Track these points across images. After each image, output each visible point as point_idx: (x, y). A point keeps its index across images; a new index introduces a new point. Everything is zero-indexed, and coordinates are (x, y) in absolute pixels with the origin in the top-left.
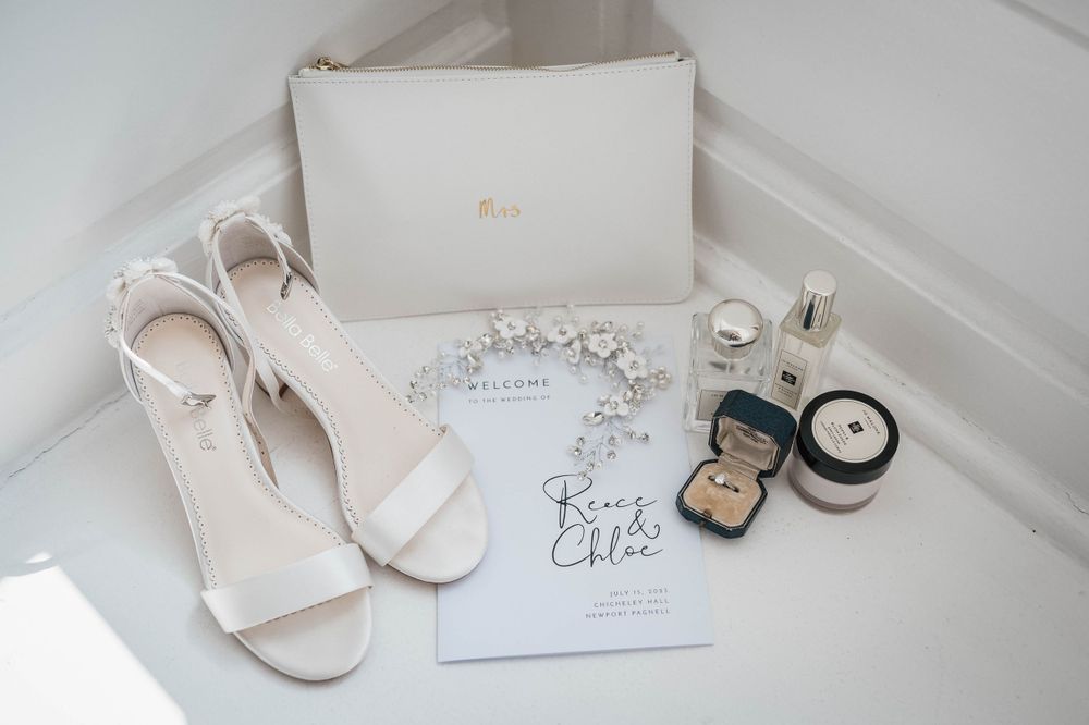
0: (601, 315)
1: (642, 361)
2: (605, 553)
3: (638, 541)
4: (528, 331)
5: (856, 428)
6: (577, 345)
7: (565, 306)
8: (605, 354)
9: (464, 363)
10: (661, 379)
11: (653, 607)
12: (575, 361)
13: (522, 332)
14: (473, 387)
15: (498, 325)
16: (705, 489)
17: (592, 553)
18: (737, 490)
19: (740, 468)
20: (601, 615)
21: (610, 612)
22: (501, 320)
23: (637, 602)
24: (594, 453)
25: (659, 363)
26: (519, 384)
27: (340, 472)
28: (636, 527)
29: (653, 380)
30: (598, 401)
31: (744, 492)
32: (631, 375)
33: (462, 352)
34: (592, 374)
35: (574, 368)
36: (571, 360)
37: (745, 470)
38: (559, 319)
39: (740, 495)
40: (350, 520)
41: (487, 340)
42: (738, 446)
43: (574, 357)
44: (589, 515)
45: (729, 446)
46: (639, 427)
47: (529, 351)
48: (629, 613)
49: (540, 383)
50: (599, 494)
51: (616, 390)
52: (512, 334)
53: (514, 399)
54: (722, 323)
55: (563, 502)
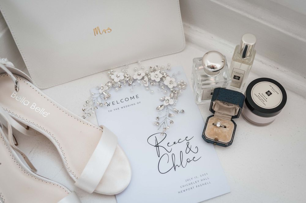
0: (153, 63)
1: (173, 80)
2: (179, 164)
3: (190, 156)
4: (125, 77)
5: (269, 93)
6: (146, 79)
7: (137, 62)
8: (158, 80)
9: (102, 95)
10: (182, 85)
11: (204, 182)
12: (147, 85)
13: (123, 78)
14: (108, 105)
15: (113, 77)
16: (213, 130)
17: (174, 165)
18: (225, 127)
19: (223, 117)
20: (184, 191)
21: (187, 189)
22: (113, 74)
23: (197, 182)
24: (164, 123)
25: (180, 79)
26: (127, 99)
27: (63, 157)
28: (188, 150)
29: (180, 87)
30: (160, 100)
31: (228, 127)
32: (171, 87)
33: (101, 91)
34: (155, 89)
35: (147, 88)
36: (145, 85)
37: (225, 117)
38: (136, 69)
39: (227, 129)
40: (72, 176)
41: (110, 84)
42: (221, 108)
43: (146, 83)
44: (169, 149)
45: (217, 109)
46: (179, 108)
47: (127, 85)
48: (195, 187)
49: (135, 97)
50: (170, 139)
51: (166, 94)
52: (119, 79)
53: (126, 106)
54: (208, 62)
55: (157, 146)
